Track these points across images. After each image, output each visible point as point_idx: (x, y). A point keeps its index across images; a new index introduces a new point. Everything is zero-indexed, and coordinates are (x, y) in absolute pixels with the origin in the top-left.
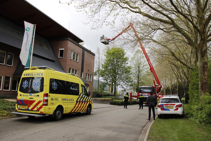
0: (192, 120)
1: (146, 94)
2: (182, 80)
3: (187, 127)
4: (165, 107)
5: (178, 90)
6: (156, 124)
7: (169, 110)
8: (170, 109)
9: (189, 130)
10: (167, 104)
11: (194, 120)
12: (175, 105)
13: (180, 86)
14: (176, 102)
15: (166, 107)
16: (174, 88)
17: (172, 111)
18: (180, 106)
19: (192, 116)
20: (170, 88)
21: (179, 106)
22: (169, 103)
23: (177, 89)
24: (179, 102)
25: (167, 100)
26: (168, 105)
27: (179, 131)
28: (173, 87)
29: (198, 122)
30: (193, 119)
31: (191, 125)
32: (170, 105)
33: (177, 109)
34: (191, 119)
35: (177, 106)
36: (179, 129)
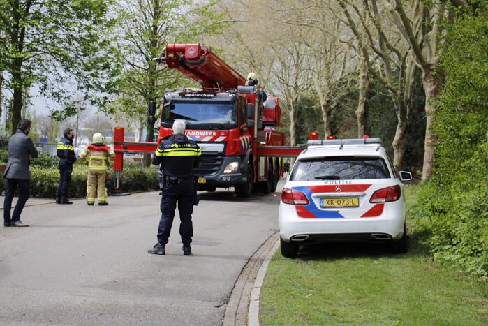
0: (449, 261)
1: (202, 133)
2: (386, 59)
3: (429, 294)
4: (317, 203)
5: (365, 115)
6: (281, 285)
7: (337, 215)
8: (341, 211)
9: (443, 307)
10: (329, 183)
11: (461, 261)
12: (369, 192)
13: (374, 94)
14: (375, 177)
15: (322, 198)
16: (343, 99)
17: (352, 221)
18: (393, 194)
19: (451, 243)
20: (323, 102)
21: (386, 197)
22: (337, 183)
23: (360, 110)
24: (387, 176)
25: (330, 164)
26: (332, 189)
27: (398, 313)
28: (339, 95)
29: (479, 271)
30: (454, 257)
31: (448, 285)
32: (345, 188)
33: (376, 211)
34: (447, 256)
35: (377, 194)
36: (398, 306)
